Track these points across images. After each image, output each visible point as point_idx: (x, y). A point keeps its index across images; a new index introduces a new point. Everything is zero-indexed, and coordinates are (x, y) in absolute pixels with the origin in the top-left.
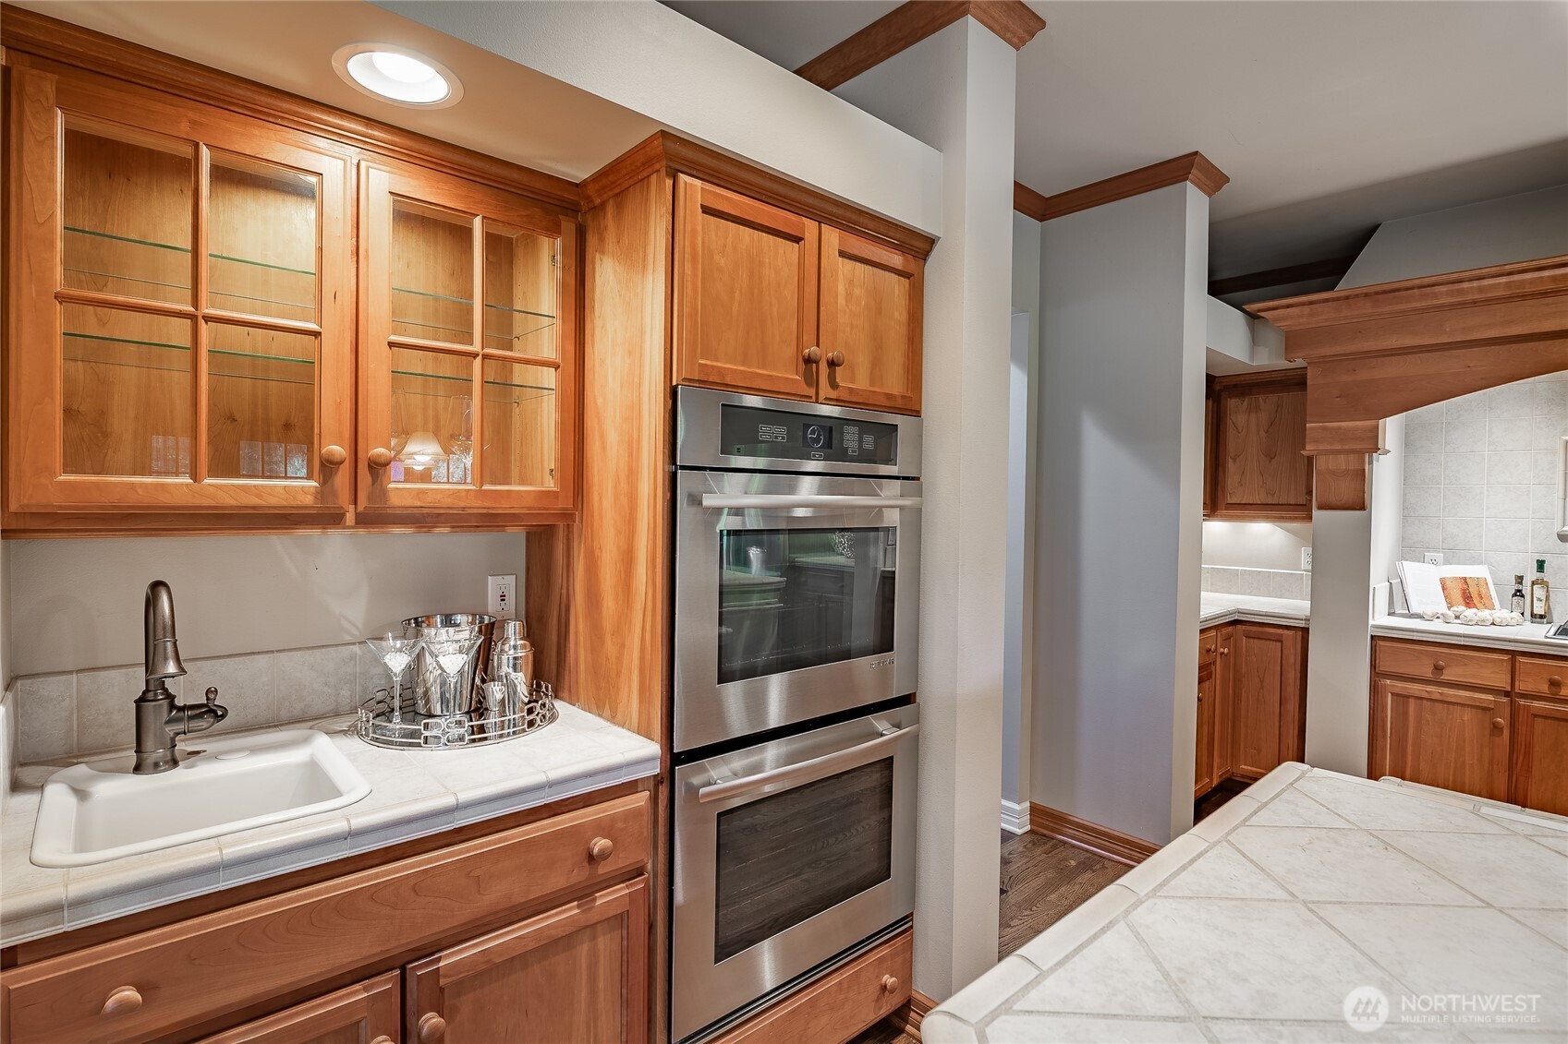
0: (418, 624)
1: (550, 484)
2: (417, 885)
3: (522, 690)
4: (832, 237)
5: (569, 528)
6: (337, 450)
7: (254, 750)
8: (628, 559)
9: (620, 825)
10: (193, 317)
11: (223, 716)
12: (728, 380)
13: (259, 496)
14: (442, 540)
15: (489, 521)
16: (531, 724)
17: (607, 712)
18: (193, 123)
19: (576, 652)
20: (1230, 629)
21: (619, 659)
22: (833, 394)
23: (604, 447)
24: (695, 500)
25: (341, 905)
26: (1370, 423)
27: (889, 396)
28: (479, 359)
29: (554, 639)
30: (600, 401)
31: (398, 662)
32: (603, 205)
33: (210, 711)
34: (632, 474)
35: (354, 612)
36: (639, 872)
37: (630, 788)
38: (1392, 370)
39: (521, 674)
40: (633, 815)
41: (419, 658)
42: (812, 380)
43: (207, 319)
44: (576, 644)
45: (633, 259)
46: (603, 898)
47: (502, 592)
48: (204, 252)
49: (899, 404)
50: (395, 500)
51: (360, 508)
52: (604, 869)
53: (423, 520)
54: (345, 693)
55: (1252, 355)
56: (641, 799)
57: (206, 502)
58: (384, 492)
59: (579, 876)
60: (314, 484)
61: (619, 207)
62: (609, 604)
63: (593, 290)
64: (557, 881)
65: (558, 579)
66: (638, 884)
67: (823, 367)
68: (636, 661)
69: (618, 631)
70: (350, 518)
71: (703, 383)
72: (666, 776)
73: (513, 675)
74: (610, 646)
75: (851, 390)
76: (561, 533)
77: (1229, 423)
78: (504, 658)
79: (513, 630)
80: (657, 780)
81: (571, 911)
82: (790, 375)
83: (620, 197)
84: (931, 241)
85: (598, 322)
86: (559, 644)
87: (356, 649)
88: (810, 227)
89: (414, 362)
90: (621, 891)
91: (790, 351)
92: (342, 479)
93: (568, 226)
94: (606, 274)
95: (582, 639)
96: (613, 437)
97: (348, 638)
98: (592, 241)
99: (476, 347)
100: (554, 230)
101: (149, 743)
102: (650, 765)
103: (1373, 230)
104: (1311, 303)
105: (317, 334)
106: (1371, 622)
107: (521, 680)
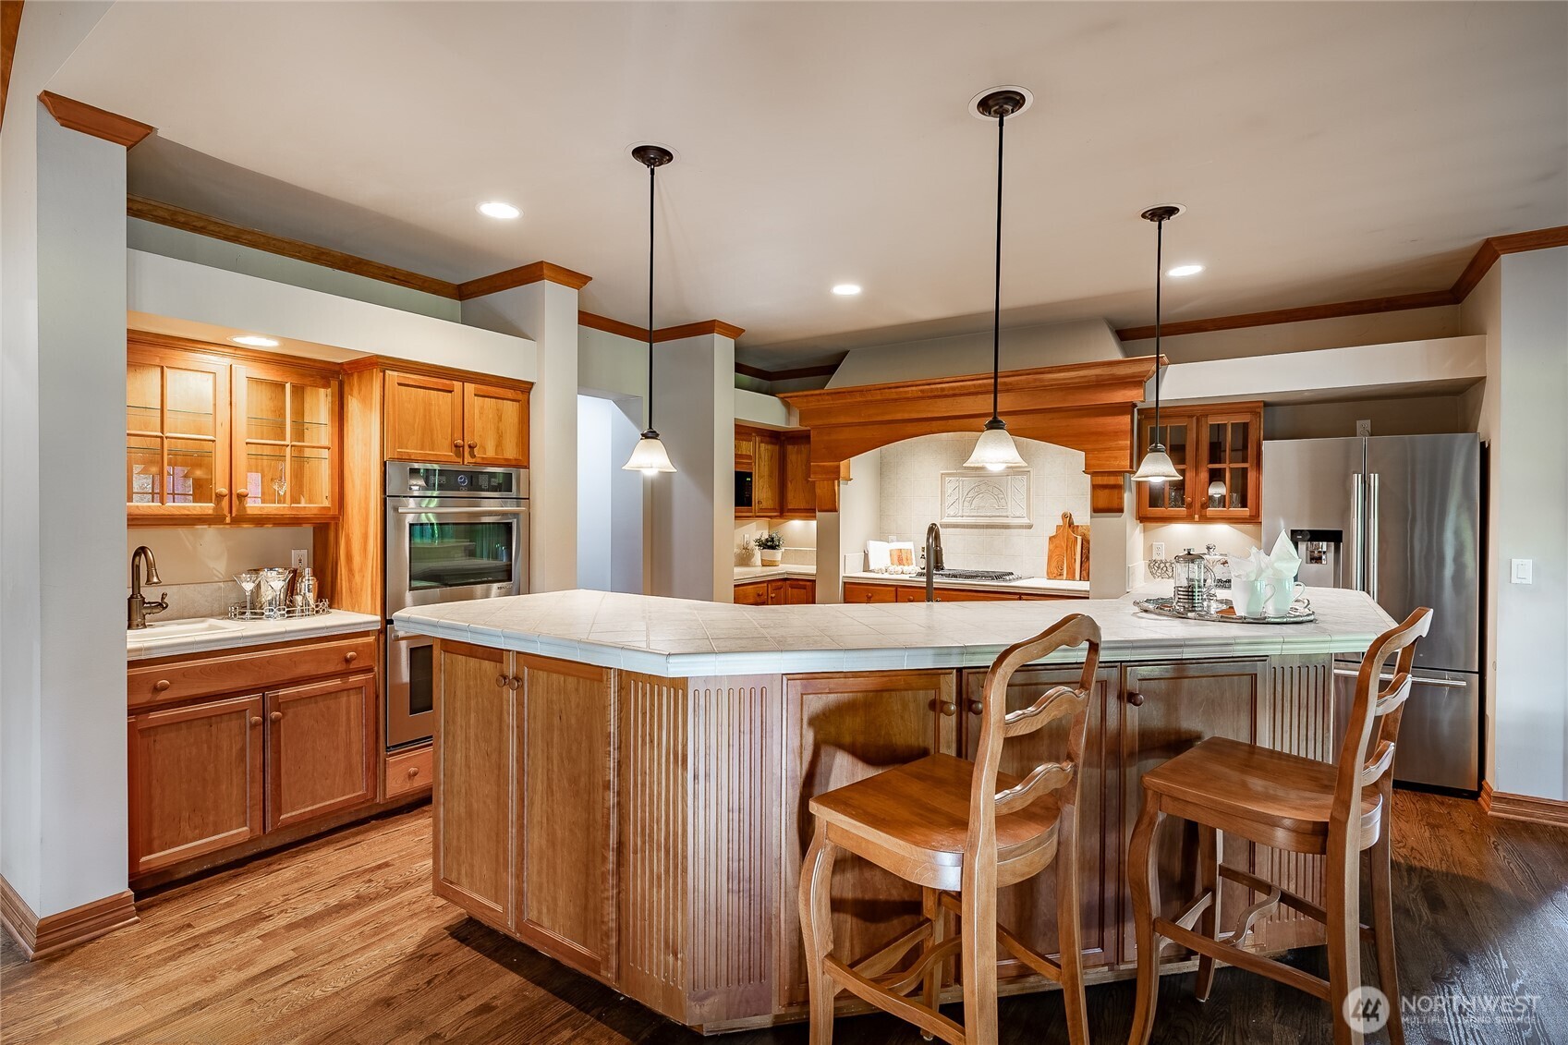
0: (257, 571)
1: (326, 504)
2: (269, 660)
3: (312, 602)
4: (470, 387)
5: (337, 524)
6: (225, 491)
7: (179, 624)
8: (365, 537)
9: (361, 649)
10: (162, 438)
11: (166, 607)
12: (413, 457)
13: (189, 510)
14: (269, 531)
15: (295, 521)
16: (317, 612)
17: (357, 609)
18: (161, 358)
19: (341, 583)
20: (780, 583)
21: (362, 583)
22: (473, 460)
23: (354, 487)
24: (396, 509)
25: (239, 664)
26: (836, 463)
27: (506, 460)
28: (289, 447)
29: (330, 579)
30: (351, 465)
31: (248, 587)
32: (352, 374)
33: (161, 605)
34: (367, 499)
35: (220, 567)
36: (370, 670)
37: (366, 634)
38: (845, 435)
39: (311, 594)
40: (368, 645)
41: (259, 586)
42: (458, 454)
43: (166, 438)
44: (341, 580)
45: (366, 401)
46: (352, 679)
47: (301, 556)
48: (165, 410)
49: (514, 463)
50: (249, 512)
51: (233, 515)
52: (353, 666)
53: (260, 521)
54: (216, 606)
55: (788, 421)
56: (371, 639)
57: (166, 513)
58: (245, 508)
59: (341, 667)
60: (212, 505)
61: (360, 378)
62: (357, 559)
63: (347, 412)
64: (331, 668)
65: (331, 550)
66: (370, 675)
67: (466, 448)
68: (370, 583)
69: (361, 570)
70: (228, 520)
71: (400, 459)
72: (384, 630)
73: (307, 594)
74: (357, 578)
75: (483, 458)
76: (332, 528)
77: (789, 461)
78: (303, 584)
79: (308, 572)
80: (380, 632)
81: (338, 682)
82: (447, 453)
83: (360, 373)
84: (532, 384)
85: (350, 428)
86: (332, 582)
87: (221, 584)
88: (457, 385)
89: (259, 450)
90: (361, 677)
91: (447, 443)
92: (225, 502)
93: (335, 383)
94: (353, 405)
95: (343, 578)
96: (358, 482)
97: (217, 579)
98: (346, 389)
99: (288, 442)
100: (326, 386)
101: (134, 616)
102: (375, 624)
103: (846, 353)
104: (806, 396)
105: (213, 441)
106: (842, 574)
107: (311, 597)
